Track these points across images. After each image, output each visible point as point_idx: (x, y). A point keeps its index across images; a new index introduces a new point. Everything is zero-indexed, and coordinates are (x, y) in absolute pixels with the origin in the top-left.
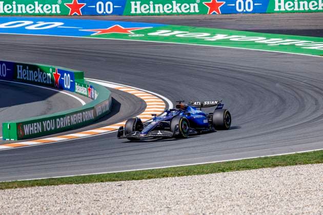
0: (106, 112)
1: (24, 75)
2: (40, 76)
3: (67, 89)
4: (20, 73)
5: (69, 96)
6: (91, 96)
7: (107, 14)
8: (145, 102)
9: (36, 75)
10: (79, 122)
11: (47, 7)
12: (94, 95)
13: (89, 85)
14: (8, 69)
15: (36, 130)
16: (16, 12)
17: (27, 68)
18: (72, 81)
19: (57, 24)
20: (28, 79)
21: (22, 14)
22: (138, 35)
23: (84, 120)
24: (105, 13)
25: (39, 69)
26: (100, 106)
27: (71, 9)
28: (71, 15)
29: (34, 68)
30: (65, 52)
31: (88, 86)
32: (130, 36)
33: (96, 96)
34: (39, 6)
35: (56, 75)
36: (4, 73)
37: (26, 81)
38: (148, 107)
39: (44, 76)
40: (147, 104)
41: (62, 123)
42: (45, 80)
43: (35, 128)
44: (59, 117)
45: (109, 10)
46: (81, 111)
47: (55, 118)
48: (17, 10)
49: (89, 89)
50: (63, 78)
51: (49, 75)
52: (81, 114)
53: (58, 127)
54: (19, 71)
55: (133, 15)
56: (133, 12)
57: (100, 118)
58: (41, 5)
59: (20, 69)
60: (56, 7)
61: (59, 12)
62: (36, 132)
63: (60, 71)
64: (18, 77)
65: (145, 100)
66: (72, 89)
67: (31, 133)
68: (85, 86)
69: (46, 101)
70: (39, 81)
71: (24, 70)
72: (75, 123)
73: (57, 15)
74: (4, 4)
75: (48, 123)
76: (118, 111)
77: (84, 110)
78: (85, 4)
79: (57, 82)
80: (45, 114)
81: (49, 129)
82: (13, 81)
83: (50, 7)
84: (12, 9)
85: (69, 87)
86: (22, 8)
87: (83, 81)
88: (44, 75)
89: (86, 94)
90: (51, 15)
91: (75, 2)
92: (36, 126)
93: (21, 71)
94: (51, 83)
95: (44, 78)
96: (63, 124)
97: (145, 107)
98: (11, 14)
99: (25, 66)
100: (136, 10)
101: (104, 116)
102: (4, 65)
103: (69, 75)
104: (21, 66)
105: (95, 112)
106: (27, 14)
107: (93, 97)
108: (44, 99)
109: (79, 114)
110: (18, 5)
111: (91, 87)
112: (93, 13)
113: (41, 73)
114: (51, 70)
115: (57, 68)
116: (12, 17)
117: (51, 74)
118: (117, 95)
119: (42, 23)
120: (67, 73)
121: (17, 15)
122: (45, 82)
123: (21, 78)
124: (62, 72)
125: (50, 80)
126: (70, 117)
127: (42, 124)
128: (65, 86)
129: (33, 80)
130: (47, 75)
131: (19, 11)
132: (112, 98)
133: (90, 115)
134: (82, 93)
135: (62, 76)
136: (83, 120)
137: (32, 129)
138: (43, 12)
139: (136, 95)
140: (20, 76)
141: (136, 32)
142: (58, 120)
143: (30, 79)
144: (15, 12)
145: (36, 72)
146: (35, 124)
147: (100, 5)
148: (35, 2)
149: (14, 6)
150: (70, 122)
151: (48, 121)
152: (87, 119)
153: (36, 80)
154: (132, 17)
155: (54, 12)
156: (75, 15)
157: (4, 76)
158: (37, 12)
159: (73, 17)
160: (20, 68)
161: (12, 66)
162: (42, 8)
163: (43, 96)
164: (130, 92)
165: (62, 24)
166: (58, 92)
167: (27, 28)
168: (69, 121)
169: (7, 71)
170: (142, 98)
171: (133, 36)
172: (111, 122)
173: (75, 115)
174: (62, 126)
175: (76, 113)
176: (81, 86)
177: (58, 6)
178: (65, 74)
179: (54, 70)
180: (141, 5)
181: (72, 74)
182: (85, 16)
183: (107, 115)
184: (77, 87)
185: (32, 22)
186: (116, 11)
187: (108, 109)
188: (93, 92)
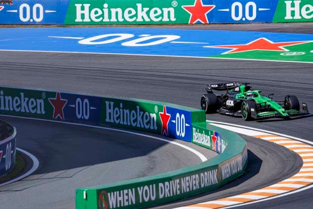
0: (238, 173)
1: (116, 116)
2: (139, 119)
3: (180, 138)
4: (110, 113)
5: (183, 149)
6: (217, 148)
7: (247, 22)
8: (301, 158)
9: (133, 116)
10: (194, 188)
11: (156, 12)
12: (221, 146)
13: (214, 131)
14: (92, 108)
15: (127, 200)
16: (108, 20)
17: (121, 105)
18: (187, 125)
19: (170, 38)
20: (122, 122)
21: (118, 24)
22: (294, 53)
23: (202, 186)
24: (244, 19)
25: (138, 107)
26: (227, 165)
27: (191, 14)
28: (191, 24)
29: (131, 106)
30: (179, 80)
31: (212, 132)
32: (281, 54)
33: (224, 147)
34: (143, 10)
35: (164, 116)
36: (86, 114)
37: (119, 126)
38: (304, 165)
39: (147, 118)
40: (304, 160)
41: (167, 190)
42: (147, 124)
43: (126, 197)
44: (163, 180)
45: (251, 15)
46: (198, 172)
47: (156, 182)
48: (110, 17)
49: (213, 138)
50: (174, 121)
51: (154, 115)
52: (197, 176)
53: (161, 196)
54: (108, 111)
55: (287, 22)
56: (288, 17)
57: (229, 183)
58: (146, 9)
59: (110, 108)
61: (173, 19)
62: (126, 204)
63: (169, 110)
64: (107, 120)
65: (301, 155)
66: (188, 138)
67: (118, 206)
68: (207, 133)
69: (148, 156)
70: (138, 126)
71: (117, 109)
72: (188, 190)
73: (170, 24)
74: (90, 7)
75: (146, 190)
76: (256, 171)
77: (203, 170)
78: (214, 6)
79: (165, 128)
80: (144, 176)
81: (146, 200)
82: (98, 125)
83: (159, 12)
84: (102, 15)
85: (183, 135)
86: (117, 14)
87: (205, 126)
88: (147, 116)
89: (209, 145)
90: (161, 24)
91: (198, 3)
92: (127, 194)
93: (111, 111)
94: (156, 128)
95: (145, 121)
96: (169, 191)
97: (301, 166)
98: (102, 24)
99: (117, 102)
100: (293, 13)
101: (235, 180)
102: (86, 101)
103: (183, 116)
104: (112, 103)
105: (220, 174)
106: (125, 24)
107: (219, 150)
108: (144, 153)
109: (194, 176)
110: (111, 9)
111: (216, 134)
112: (226, 20)
113: (142, 113)
114: (156, 108)
115: (166, 105)
116: (102, 28)
117: (157, 114)
118: (257, 146)
119: (146, 37)
120: (181, 112)
121: (111, 24)
122: (147, 127)
123: (112, 121)
124: (173, 112)
125: (155, 125)
126: (180, 181)
127: (137, 192)
128: (178, 133)
130: (150, 116)
131: (114, 19)
132: (249, 151)
133: (211, 178)
135: (174, 118)
136: (200, 185)
137: (121, 199)
138: (149, 20)
139: (287, 147)
140: (110, 118)
141: (292, 49)
142: (161, 185)
143: (125, 123)
144: (106, 19)
145: (133, 112)
146: (126, 191)
147: (237, 8)
148: (137, 4)
149: (106, 11)
150: (180, 189)
151: (146, 187)
152: (207, 185)
153: (134, 125)
154: (286, 25)
155: (166, 19)
156: (199, 23)
157: (87, 117)
158: (140, 19)
159: (194, 26)
160: (110, 105)
161: (98, 103)
162: (148, 13)
163: (144, 149)
164: (277, 143)
165: (178, 37)
166: (167, 143)
167: (124, 44)
168: (178, 187)
169: (90, 110)
170: (296, 151)
171: (288, 54)
172: (245, 188)
173: (187, 178)
174: (168, 195)
175: (190, 174)
176: (202, 133)
177: (172, 10)
178: (178, 115)
180: (301, 6)
181: (187, 114)
182: (213, 26)
183: (240, 177)
184: (196, 135)
185: (132, 36)
186: (261, 17)
187: (240, 168)
188: (219, 142)
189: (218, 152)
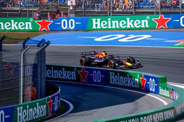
1: (116, 80)
2: (129, 82)
3: (152, 92)
4: (112, 79)
5: (154, 98)
6: (173, 98)
9: (125, 80)
10: (161, 120)
11: (137, 22)
12: (175, 96)
14: (102, 76)
17: (119, 74)
18: (156, 85)
19: (146, 37)
20: (119, 84)
21: (116, 29)
25: (128, 75)
26: (179, 107)
27: (157, 23)
28: (158, 29)
30: (151, 60)
31: (170, 89)
33: (177, 97)
34: (130, 22)
35: (143, 80)
37: (117, 86)
39: (133, 81)
41: (145, 121)
42: (133, 84)
44: (143, 116)
46: (163, 111)
48: (112, 26)
49: (171, 92)
50: (148, 83)
51: (137, 80)
52: (162, 113)
54: (111, 77)
57: (180, 117)
58: (132, 21)
59: (112, 76)
60: (145, 22)
61: (147, 26)
63: (146, 77)
64: (111, 82)
66: (157, 92)
68: (167, 89)
69: (134, 102)
70: (128, 85)
71: (116, 76)
72: (157, 121)
73: (145, 29)
74: (100, 20)
77: (166, 110)
78: (171, 19)
79: (143, 87)
80: (132, 113)
82: (106, 86)
83: (139, 22)
84: (107, 25)
85: (154, 90)
86: (116, 24)
87: (166, 85)
88: (133, 80)
89: (168, 96)
90: (140, 29)
91: (161, 17)
93: (113, 77)
94: (138, 87)
95: (132, 83)
98: (107, 30)
102: (99, 72)
103: (153, 80)
104: (113, 73)
105: (175, 112)
106: (120, 29)
107: (174, 99)
108: (132, 101)
109: (160, 113)
110: (112, 21)
111: (173, 90)
113: (130, 78)
114: (138, 76)
115: (144, 74)
116: (107, 32)
117: (139, 79)
119: (132, 36)
120: (152, 78)
121: (112, 29)
122: (133, 86)
123: (114, 83)
124: (148, 77)
125: (138, 85)
126: (153, 116)
128: (151, 90)
129: (123, 85)
130: (135, 80)
131: (114, 27)
133: (171, 114)
134: (166, 95)
135: (148, 81)
136: (164, 118)
138: (133, 27)
140: (112, 82)
142: (142, 118)
143: (121, 84)
144: (110, 27)
145: (125, 78)
148: (127, 18)
149: (109, 22)
150: (153, 121)
151: (133, 120)
152: (168, 118)
153: (126, 85)
155: (143, 26)
156: (162, 28)
157: (99, 81)
158: (128, 27)
159: (160, 30)
160: (112, 74)
162: (133, 23)
163: (132, 98)
165: (150, 36)
166: (145, 95)
167: (120, 40)
168: (151, 119)
173: (157, 114)
175: (158, 112)
176: (164, 89)
178: (151, 79)
179: (140, 75)
181: (156, 79)
182: (170, 29)
184: (161, 90)
185: (124, 36)
188: (174, 94)
189: (174, 100)
